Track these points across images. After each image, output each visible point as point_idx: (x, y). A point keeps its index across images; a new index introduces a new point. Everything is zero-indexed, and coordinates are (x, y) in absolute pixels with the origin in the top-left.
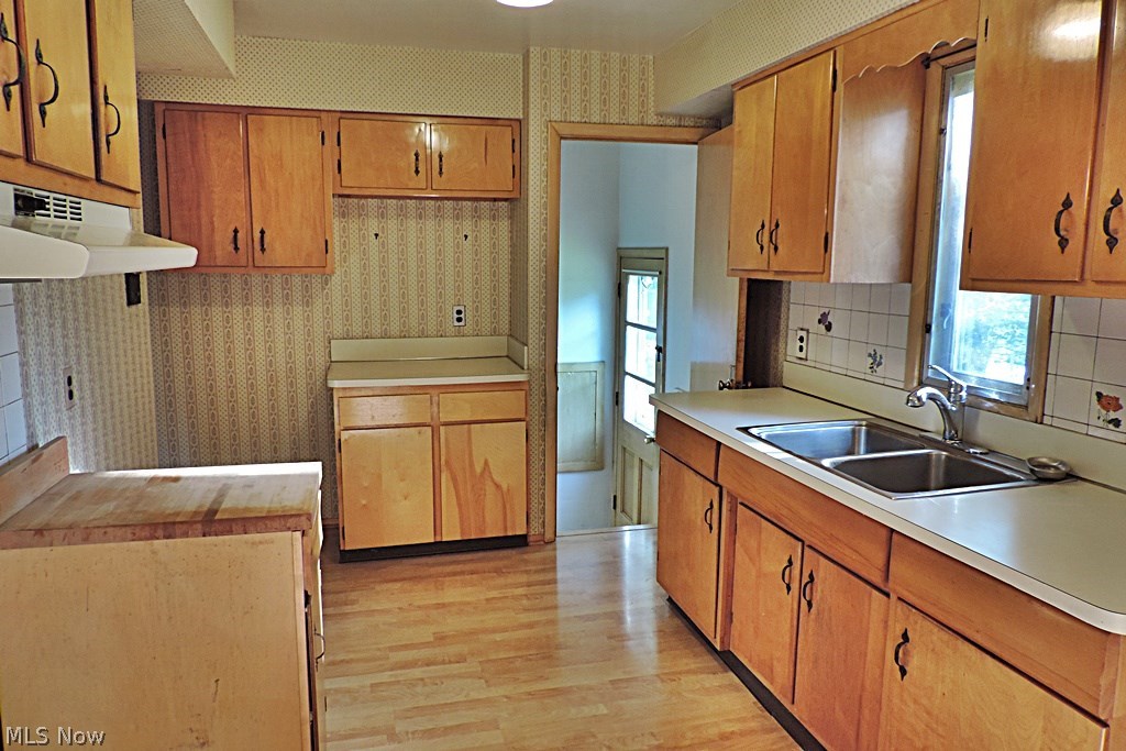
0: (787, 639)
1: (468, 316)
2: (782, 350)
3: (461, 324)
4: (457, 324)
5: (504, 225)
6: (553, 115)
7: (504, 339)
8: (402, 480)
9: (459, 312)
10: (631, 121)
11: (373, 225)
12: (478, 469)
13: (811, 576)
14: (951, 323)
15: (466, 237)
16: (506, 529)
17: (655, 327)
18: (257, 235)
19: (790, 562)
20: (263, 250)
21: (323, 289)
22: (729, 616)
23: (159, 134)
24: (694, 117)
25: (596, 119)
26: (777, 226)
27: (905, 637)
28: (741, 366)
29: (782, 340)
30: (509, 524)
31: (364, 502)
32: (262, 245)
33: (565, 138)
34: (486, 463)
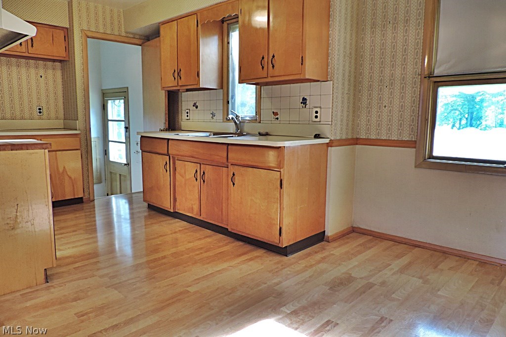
0: (197, 196)
1: (44, 110)
2: (180, 118)
3: (41, 114)
4: (39, 114)
5: (59, 73)
6: (84, 27)
7: (62, 121)
9: (40, 109)
10: (115, 33)
12: (61, 170)
13: (204, 173)
14: (235, 100)
15: (41, 76)
16: (74, 195)
17: (124, 119)
19: (196, 171)
22: (175, 200)
24: (139, 35)
25: (102, 31)
26: (180, 70)
27: (234, 175)
28: (167, 123)
29: (180, 114)
30: (76, 193)
33: (89, 37)
34: (64, 167)
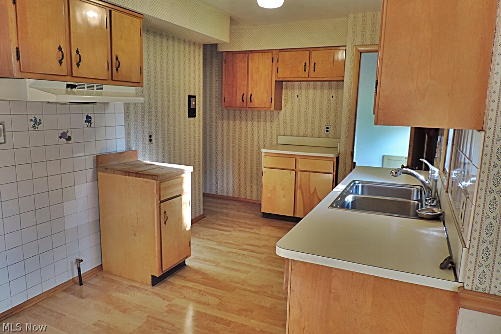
1: (331, 129)
3: (328, 133)
4: (326, 133)
6: (357, 43)
8: (283, 190)
9: (327, 128)
11: (297, 92)
12: (312, 191)
15: (333, 96)
18: (249, 96)
20: (251, 101)
21: (277, 116)
23: (224, 62)
28: (410, 158)
31: (269, 196)
32: (251, 100)
34: (315, 189)
